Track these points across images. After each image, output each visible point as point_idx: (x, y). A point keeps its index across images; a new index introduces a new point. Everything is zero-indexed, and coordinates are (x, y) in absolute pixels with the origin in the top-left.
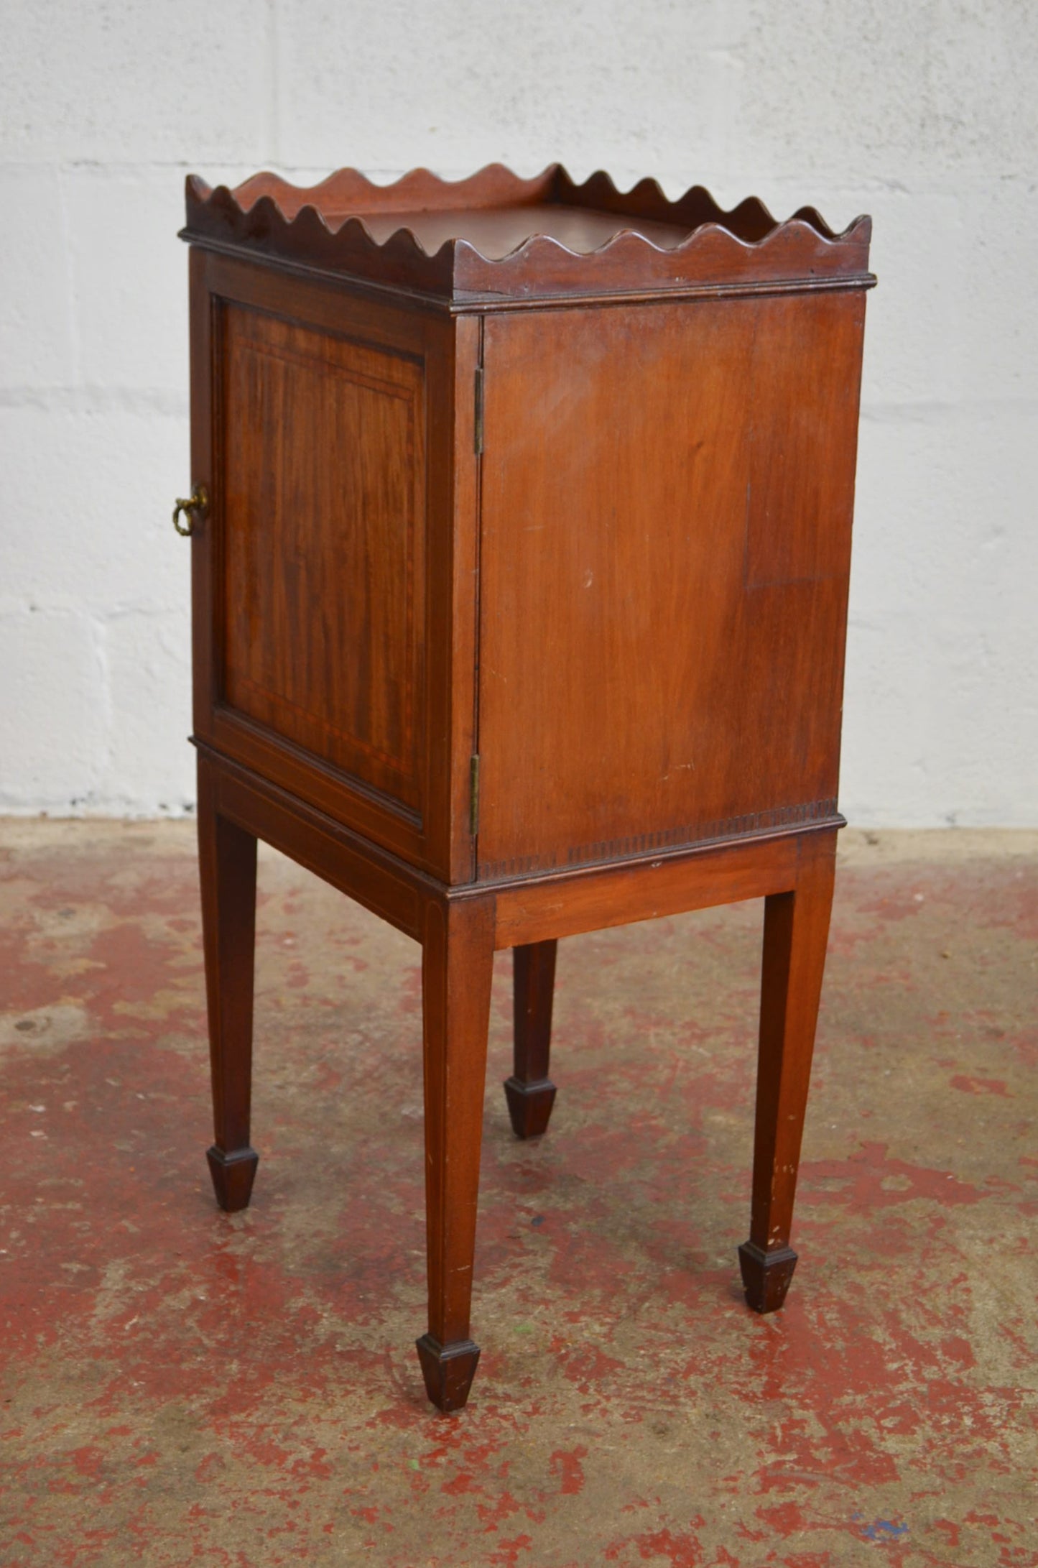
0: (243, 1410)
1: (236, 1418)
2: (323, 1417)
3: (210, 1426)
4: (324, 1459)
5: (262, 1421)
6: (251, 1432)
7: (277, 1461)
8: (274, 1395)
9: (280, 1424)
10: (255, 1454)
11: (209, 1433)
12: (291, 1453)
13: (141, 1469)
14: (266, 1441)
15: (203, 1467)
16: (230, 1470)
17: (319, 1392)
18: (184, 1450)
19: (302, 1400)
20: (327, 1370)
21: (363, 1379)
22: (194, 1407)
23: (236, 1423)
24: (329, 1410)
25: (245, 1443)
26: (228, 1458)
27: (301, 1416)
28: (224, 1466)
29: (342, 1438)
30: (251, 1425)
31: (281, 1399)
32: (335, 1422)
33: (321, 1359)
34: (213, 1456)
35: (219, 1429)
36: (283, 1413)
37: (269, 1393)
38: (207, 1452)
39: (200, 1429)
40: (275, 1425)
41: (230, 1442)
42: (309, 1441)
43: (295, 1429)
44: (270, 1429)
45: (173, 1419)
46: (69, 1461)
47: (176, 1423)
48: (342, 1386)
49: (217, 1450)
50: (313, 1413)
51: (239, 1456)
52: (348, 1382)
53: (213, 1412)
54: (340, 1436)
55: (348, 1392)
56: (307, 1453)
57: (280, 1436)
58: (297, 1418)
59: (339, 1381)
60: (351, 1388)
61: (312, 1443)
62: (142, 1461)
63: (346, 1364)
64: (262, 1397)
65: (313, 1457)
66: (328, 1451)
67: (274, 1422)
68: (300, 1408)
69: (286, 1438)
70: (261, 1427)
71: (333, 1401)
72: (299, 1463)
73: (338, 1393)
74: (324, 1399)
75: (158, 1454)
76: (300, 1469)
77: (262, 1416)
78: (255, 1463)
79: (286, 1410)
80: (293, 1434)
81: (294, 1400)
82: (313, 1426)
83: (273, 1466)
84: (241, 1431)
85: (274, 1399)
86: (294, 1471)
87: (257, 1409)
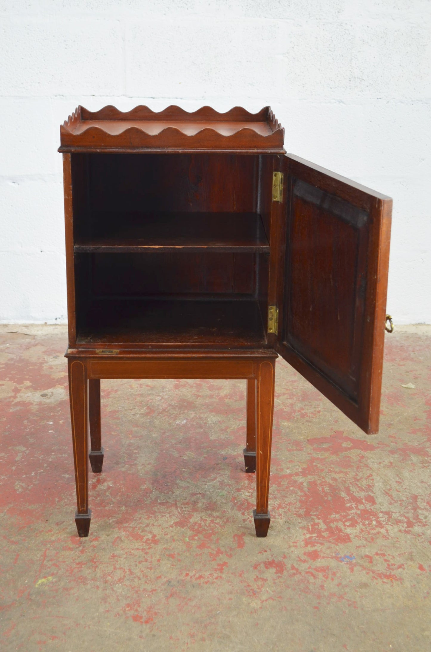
0: (127, 522)
2: (155, 524)
3: (117, 528)
4: (156, 538)
5: (134, 526)
6: (131, 530)
8: (138, 517)
10: (132, 537)
11: (116, 530)
12: (145, 536)
13: (93, 542)
14: (136, 532)
15: (115, 541)
16: (124, 542)
17: (153, 516)
18: (108, 536)
19: (148, 519)
20: (155, 509)
21: (168, 512)
22: (111, 521)
23: (125, 526)
24: (157, 522)
25: (129, 533)
26: (123, 538)
28: (122, 541)
30: (130, 527)
31: (140, 518)
32: (159, 526)
33: (153, 505)
34: (118, 537)
35: (119, 529)
37: (136, 517)
38: (116, 536)
39: (113, 529)
40: (139, 527)
41: (124, 533)
42: (150, 532)
43: (145, 528)
44: (137, 528)
45: (104, 526)
46: (69, 540)
48: (161, 514)
50: (152, 523)
51: (127, 537)
52: (163, 513)
53: (117, 523)
54: (161, 530)
55: (163, 516)
56: (150, 536)
57: (141, 531)
58: (146, 525)
59: (160, 512)
60: (164, 515)
62: (93, 540)
63: (162, 507)
64: (134, 518)
65: (152, 537)
66: (157, 535)
68: (147, 522)
69: (143, 531)
70: (134, 528)
71: (158, 519)
72: (148, 539)
73: (160, 516)
74: (155, 518)
75: (99, 537)
76: (148, 541)
77: (134, 524)
78: (133, 540)
79: (142, 522)
80: (145, 530)
81: (145, 519)
82: (152, 527)
84: (127, 529)
85: (138, 519)
86: (146, 542)
87: (132, 522)
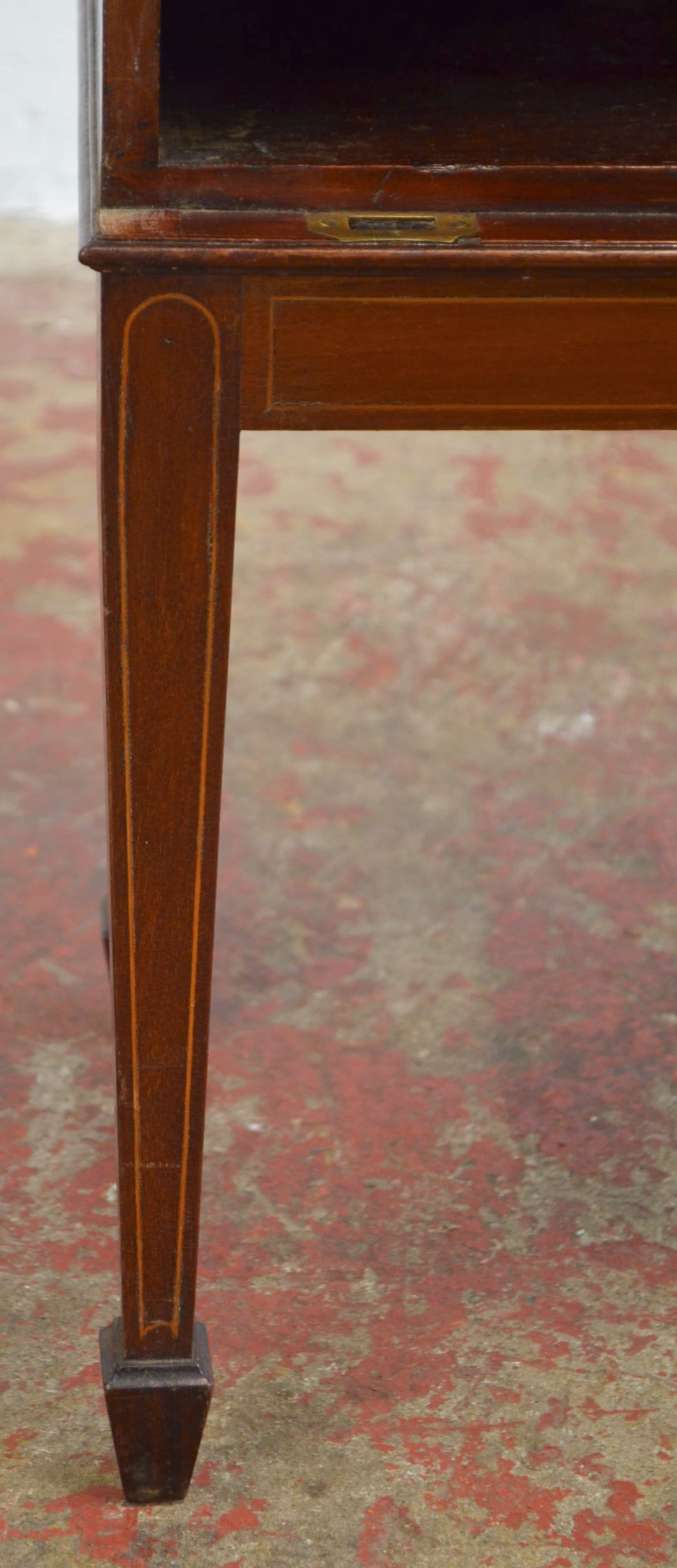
0: (417, 1390)
1: (415, 1408)
2: (603, 1402)
3: (359, 1431)
4: (639, 1509)
5: (474, 1415)
6: (454, 1443)
7: (533, 1516)
8: (476, 1351)
9: (514, 1424)
10: (479, 1499)
11: (358, 1445)
12: (560, 1495)
13: (228, 1542)
14: (494, 1466)
15: (371, 1535)
16: (435, 1543)
17: (575, 1343)
18: (317, 1490)
19: (544, 1363)
20: (574, 1289)
21: (662, 1311)
22: (309, 1382)
23: (414, 1421)
24: (611, 1386)
25: (449, 1471)
26: (419, 1511)
27: (553, 1401)
28: (416, 1530)
29: (662, 1455)
30: (448, 1427)
31: (496, 1361)
32: (635, 1415)
33: (553, 1264)
34: (385, 1504)
35: (379, 1443)
36: (508, 1395)
37: (465, 1348)
38: (369, 1495)
39: (338, 1437)
40: (503, 1425)
41: (414, 1471)
42: (589, 1464)
43: (549, 1434)
44: (492, 1436)
45: (271, 1416)
46: (61, 1525)
47: (279, 1426)
48: (621, 1328)
49: (391, 1491)
50: (579, 1394)
51: (444, 1504)
52: (630, 1318)
53: (352, 1396)
54: (656, 1451)
55: (638, 1344)
56: (596, 1497)
57: (522, 1451)
58: (546, 1408)
59: (610, 1315)
60: (643, 1333)
61: (597, 1468)
62: (228, 1523)
63: (613, 1274)
64: (452, 1355)
65: (611, 1503)
66: (642, 1488)
67: (495, 1419)
68: (546, 1383)
69: (537, 1457)
70: (474, 1431)
71: (612, 1363)
72: (585, 1520)
73: (621, 1346)
74: (593, 1360)
75: (260, 1504)
76: (593, 1535)
77: (466, 1403)
78: (487, 1523)
79: (515, 1388)
80: (548, 1447)
81: (525, 1362)
82: (589, 1427)
83: (528, 1531)
84: (431, 1441)
85: (480, 1362)
86: (579, 1540)
87: (450, 1387)
